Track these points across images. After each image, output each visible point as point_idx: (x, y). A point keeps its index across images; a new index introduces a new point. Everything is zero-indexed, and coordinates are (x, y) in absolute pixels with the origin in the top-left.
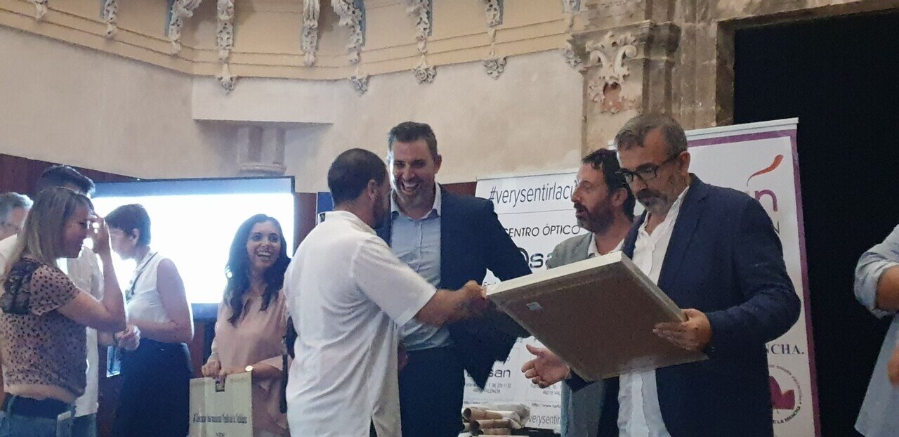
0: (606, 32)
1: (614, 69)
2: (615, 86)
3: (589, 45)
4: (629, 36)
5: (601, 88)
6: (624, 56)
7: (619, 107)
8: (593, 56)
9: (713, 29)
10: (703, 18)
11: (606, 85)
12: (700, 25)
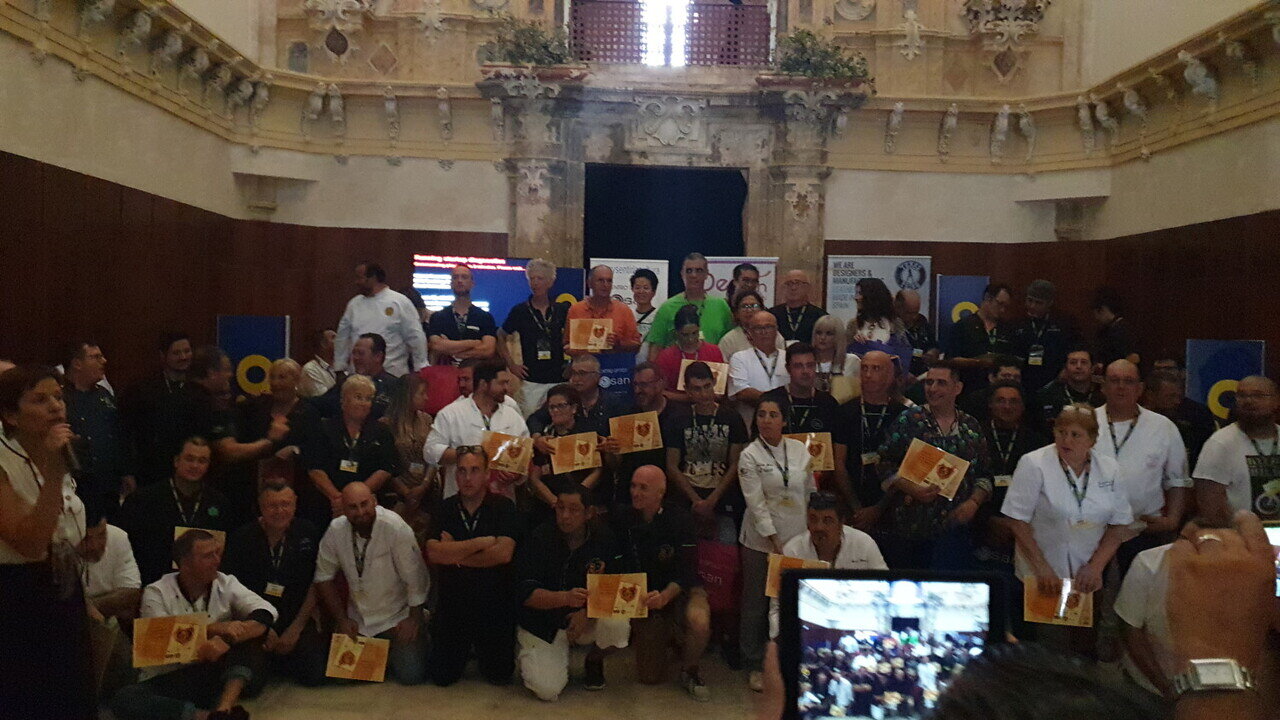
0: (530, 159)
1: (536, 180)
2: (536, 190)
3: (520, 164)
4: (545, 164)
5: (527, 190)
6: (541, 174)
7: (538, 201)
8: (523, 171)
9: (583, 166)
10: (578, 159)
11: (530, 189)
12: (575, 162)
